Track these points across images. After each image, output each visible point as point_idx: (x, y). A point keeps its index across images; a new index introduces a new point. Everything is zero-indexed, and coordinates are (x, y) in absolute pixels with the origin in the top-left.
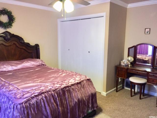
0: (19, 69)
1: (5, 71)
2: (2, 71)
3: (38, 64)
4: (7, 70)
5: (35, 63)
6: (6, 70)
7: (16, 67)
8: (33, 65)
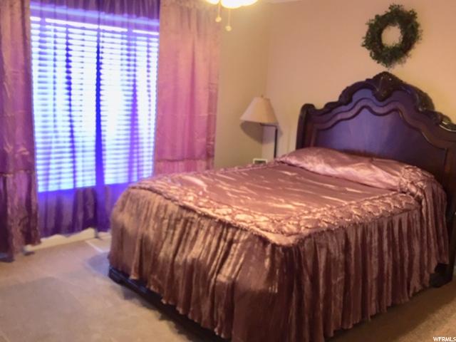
0: (337, 178)
1: (308, 170)
2: (302, 168)
3: (394, 184)
4: (312, 170)
5: (386, 177)
6: (311, 167)
7: (333, 170)
8: (378, 180)
